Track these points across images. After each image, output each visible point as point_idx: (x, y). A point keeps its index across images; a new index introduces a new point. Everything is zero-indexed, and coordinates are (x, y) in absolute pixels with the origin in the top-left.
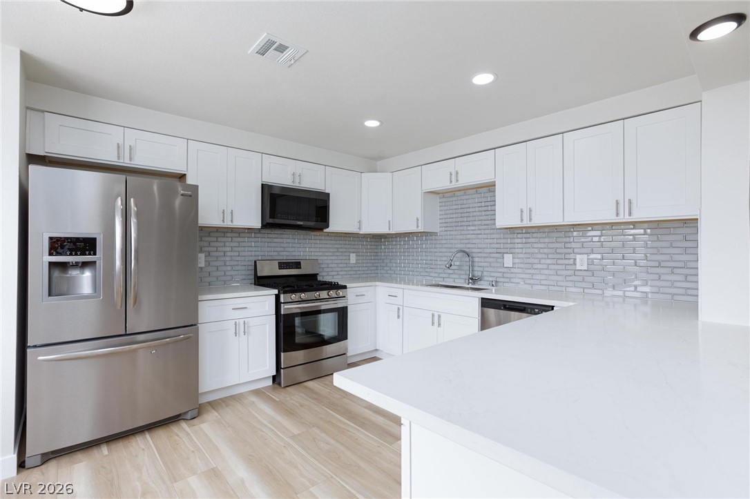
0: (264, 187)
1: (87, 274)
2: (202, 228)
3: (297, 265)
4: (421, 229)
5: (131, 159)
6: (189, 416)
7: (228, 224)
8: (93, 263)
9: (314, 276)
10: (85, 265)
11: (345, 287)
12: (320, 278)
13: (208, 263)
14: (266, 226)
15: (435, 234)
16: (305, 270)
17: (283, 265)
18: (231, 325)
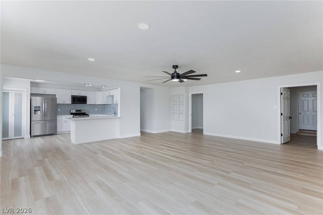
0: (72, 96)
1: (39, 111)
2: (58, 104)
3: (80, 111)
4: (106, 104)
5: (45, 93)
6: (55, 134)
7: (64, 103)
8: (40, 110)
9: (85, 113)
10: (39, 110)
11: (89, 115)
12: (86, 114)
13: (61, 110)
14: (72, 103)
15: (111, 104)
16: (82, 112)
17: (77, 111)
18: (63, 121)
